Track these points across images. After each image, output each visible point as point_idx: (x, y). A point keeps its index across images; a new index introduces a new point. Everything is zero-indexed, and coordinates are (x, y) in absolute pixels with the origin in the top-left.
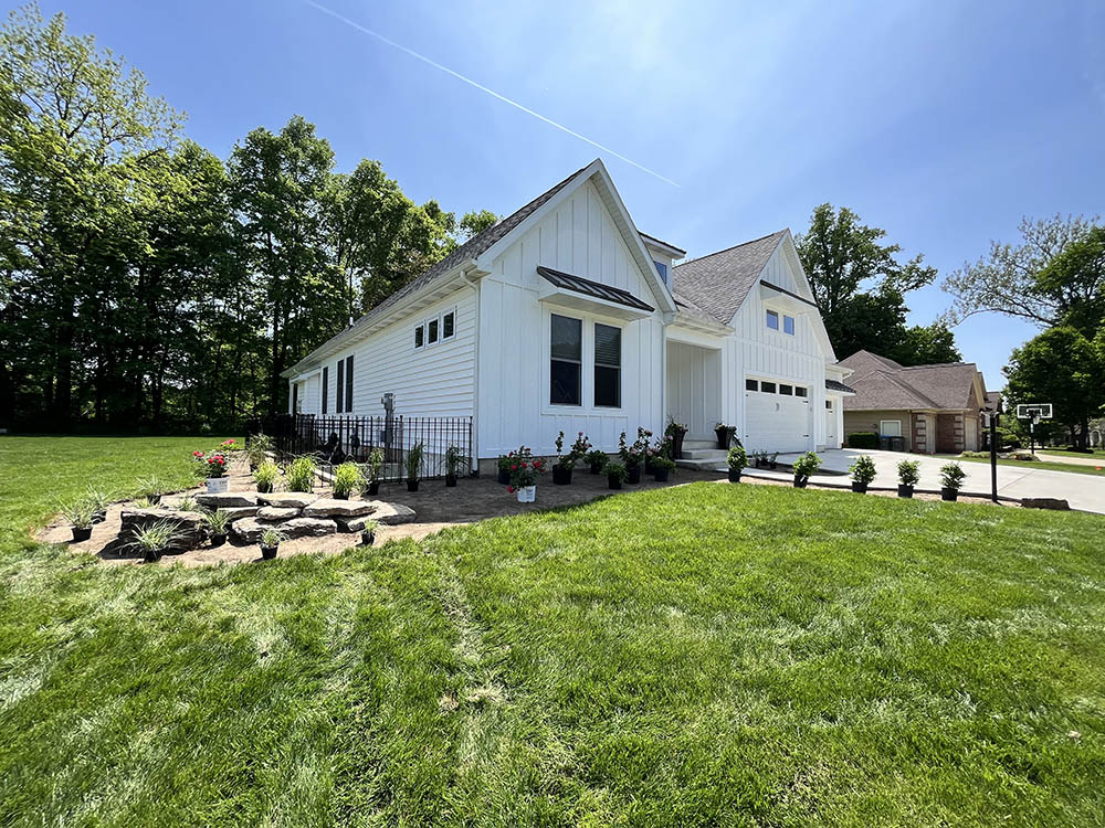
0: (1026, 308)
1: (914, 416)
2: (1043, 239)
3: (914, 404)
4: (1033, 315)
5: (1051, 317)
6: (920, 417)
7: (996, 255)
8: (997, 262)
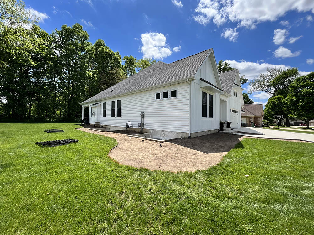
0: (268, 90)
1: (250, 117)
2: (272, 73)
3: (250, 115)
4: (269, 92)
5: (273, 92)
6: (251, 118)
7: (261, 77)
8: (261, 78)
